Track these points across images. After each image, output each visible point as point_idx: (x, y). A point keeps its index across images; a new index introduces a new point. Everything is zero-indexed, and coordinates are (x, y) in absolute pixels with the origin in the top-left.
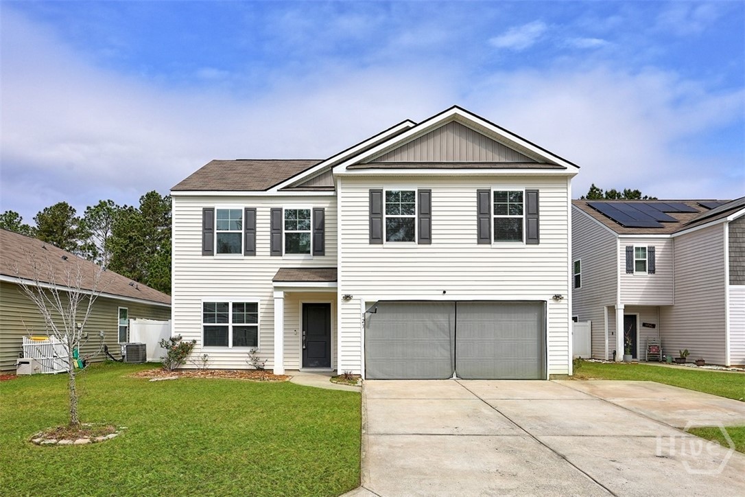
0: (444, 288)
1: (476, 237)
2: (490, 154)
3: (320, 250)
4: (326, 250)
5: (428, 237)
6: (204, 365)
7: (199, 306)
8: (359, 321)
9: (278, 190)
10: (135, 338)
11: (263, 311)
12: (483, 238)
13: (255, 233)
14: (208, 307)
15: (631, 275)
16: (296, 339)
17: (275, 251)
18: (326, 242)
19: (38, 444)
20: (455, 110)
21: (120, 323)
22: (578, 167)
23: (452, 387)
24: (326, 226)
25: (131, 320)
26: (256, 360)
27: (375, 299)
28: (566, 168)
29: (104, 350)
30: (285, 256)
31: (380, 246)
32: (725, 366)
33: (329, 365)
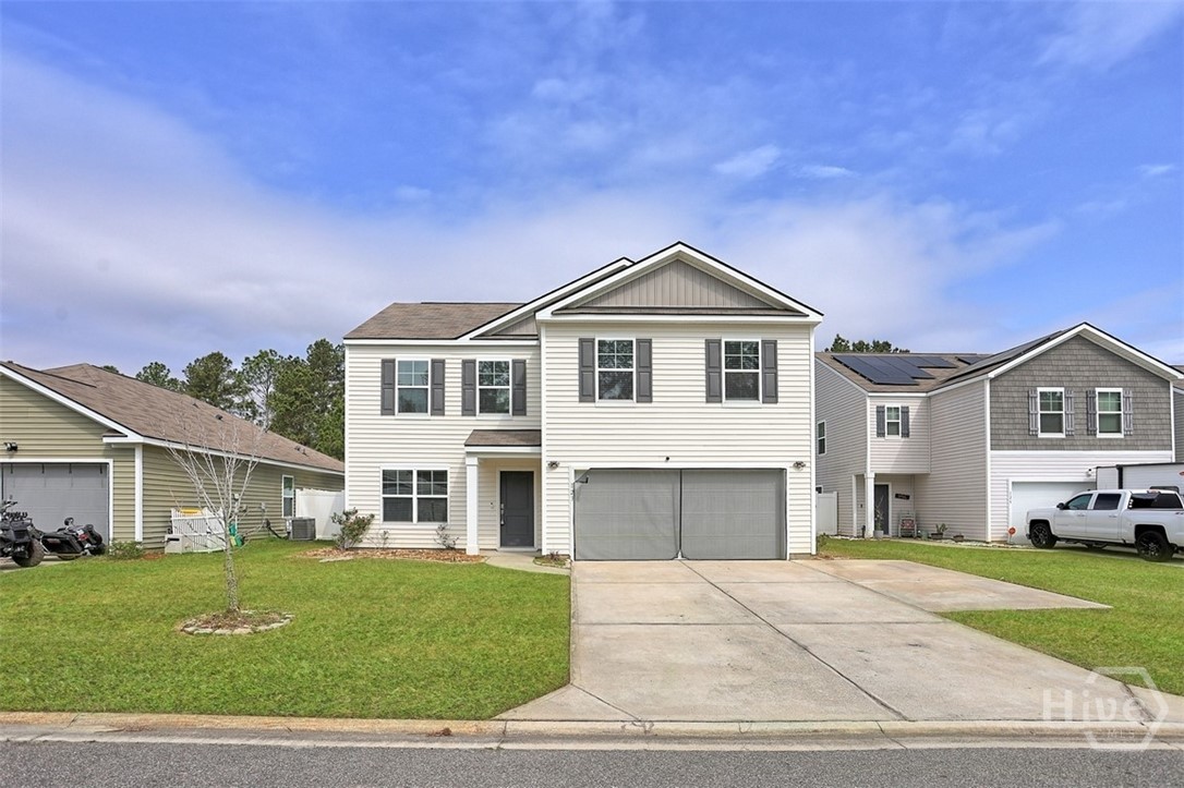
0: (668, 454)
1: (704, 394)
2: (720, 298)
3: (520, 409)
4: (528, 409)
5: (648, 394)
6: (384, 544)
7: (377, 474)
8: (567, 492)
9: (472, 339)
10: (302, 512)
11: (454, 480)
12: (712, 396)
13: (443, 389)
14: (387, 475)
15: (881, 439)
16: (493, 514)
17: (468, 410)
18: (528, 400)
19: (191, 633)
20: (680, 247)
21: (285, 494)
22: (822, 315)
23: (676, 568)
24: (528, 381)
25: (297, 490)
26: (445, 538)
27: (587, 466)
28: (808, 316)
29: (265, 525)
30: (480, 416)
31: (592, 405)
32: (985, 542)
33: (532, 544)
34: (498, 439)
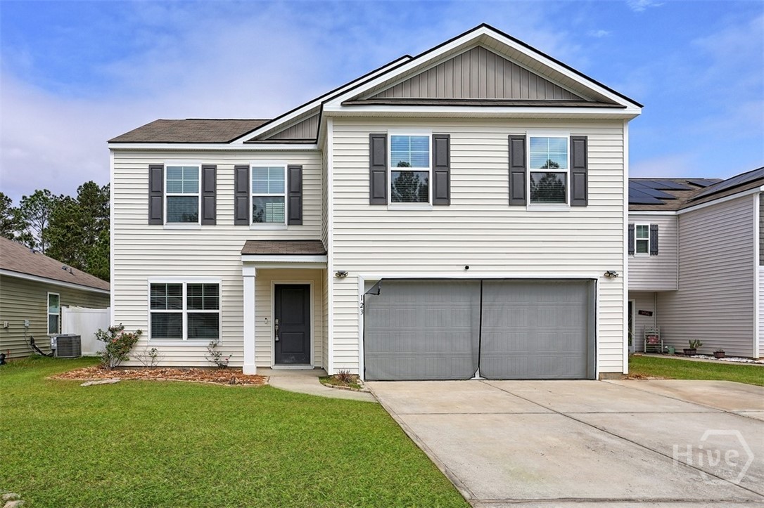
0: (467, 263)
1: (507, 196)
2: (525, 90)
3: (296, 217)
4: (304, 218)
5: (446, 197)
6: (153, 362)
7: (145, 288)
8: (356, 305)
9: (244, 143)
10: (68, 329)
11: (226, 294)
12: (516, 198)
13: (215, 197)
15: (632, 257)
16: (268, 329)
17: (241, 219)
20: (483, 30)
21: (50, 311)
22: (641, 106)
25: (63, 308)
26: (217, 355)
27: (378, 276)
28: (625, 107)
29: (29, 343)
30: (253, 226)
31: (384, 208)
32: (752, 358)
33: (308, 362)
34: (276, 248)
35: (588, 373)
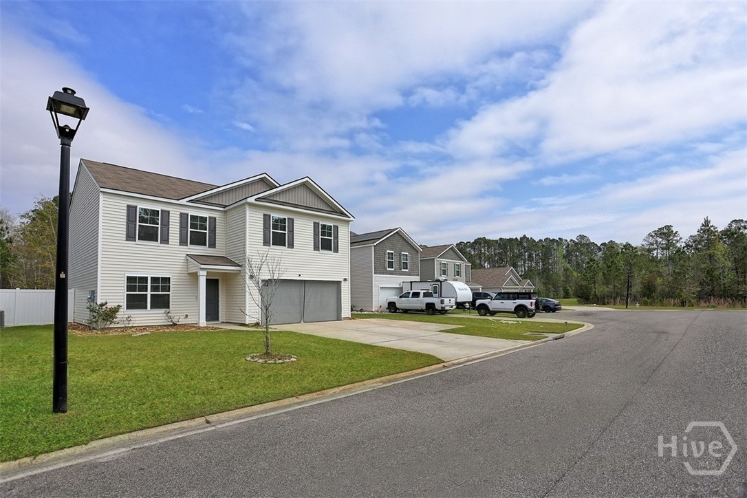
0: (300, 273)
1: (312, 247)
3: (212, 245)
4: (216, 245)
6: (129, 324)
7: (124, 279)
9: (186, 201)
11: (174, 283)
12: (316, 248)
13: (168, 228)
14: (131, 280)
17: (183, 242)
18: (217, 240)
20: (307, 179)
24: (217, 229)
26: (172, 318)
28: (349, 217)
30: (191, 246)
33: (218, 319)
34: (211, 260)
35: (339, 318)
